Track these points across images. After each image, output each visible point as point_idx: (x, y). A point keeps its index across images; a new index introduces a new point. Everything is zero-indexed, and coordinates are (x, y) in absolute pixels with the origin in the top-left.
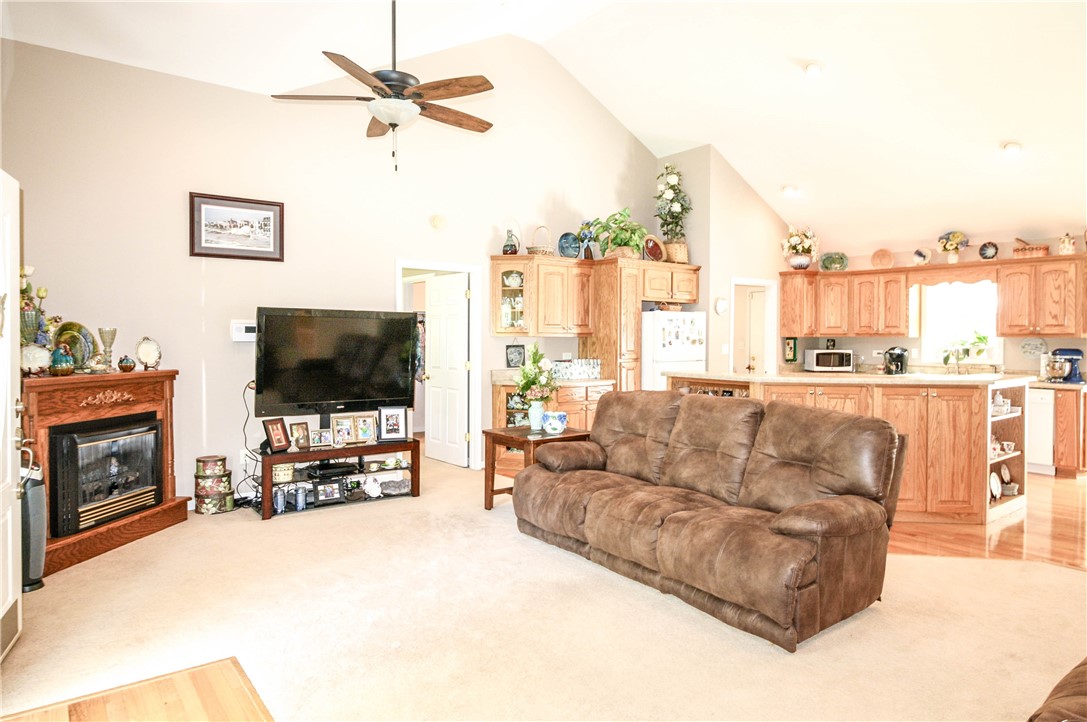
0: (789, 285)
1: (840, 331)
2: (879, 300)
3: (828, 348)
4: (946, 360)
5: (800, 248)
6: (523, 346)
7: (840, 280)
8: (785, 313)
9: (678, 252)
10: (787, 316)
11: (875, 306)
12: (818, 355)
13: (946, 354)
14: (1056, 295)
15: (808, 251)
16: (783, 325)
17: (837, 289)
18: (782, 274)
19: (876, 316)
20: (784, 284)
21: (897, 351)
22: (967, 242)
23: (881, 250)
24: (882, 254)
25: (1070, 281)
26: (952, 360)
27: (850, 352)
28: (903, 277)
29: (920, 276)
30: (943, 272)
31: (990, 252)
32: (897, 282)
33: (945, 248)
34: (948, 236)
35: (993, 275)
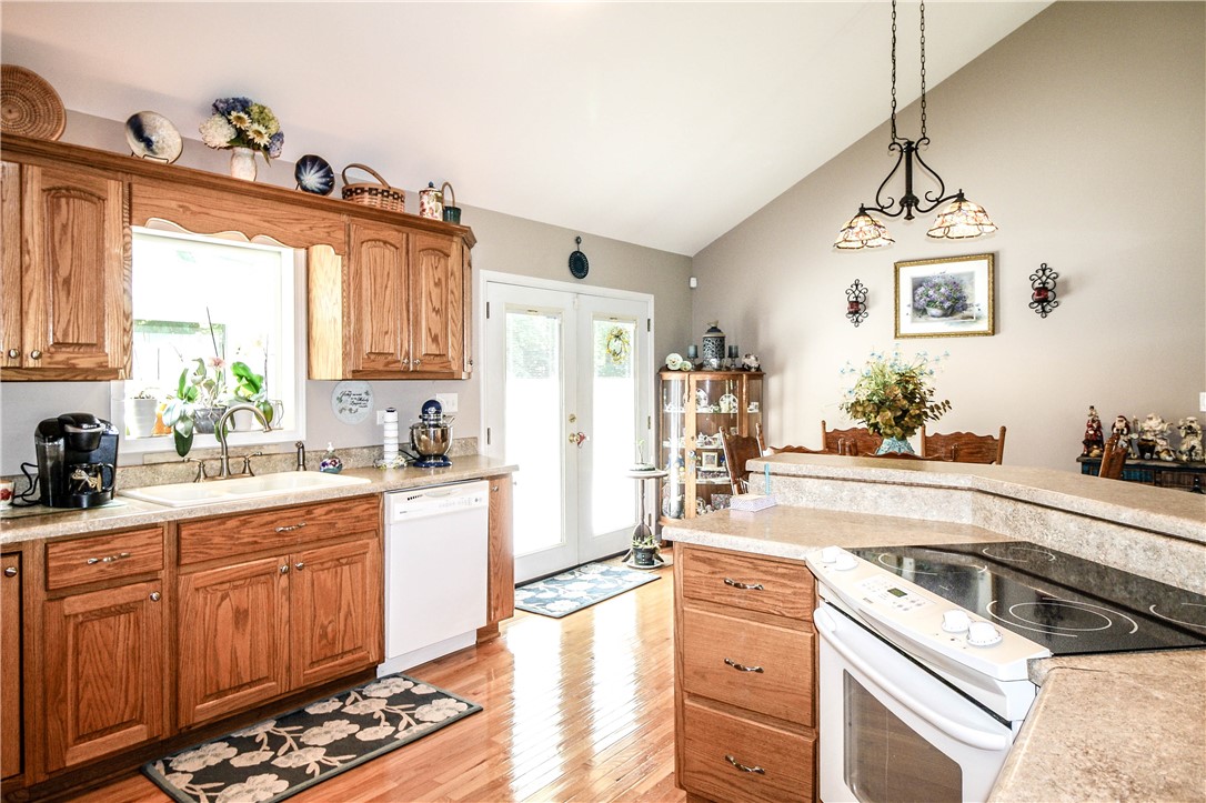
4: (183, 444)
14: (435, 292)
22: (280, 138)
25: (453, 273)
26: (203, 442)
28: (114, 187)
29: (170, 197)
31: (312, 179)
32: (92, 195)
33: (241, 138)
34: (228, 108)
35: (340, 235)
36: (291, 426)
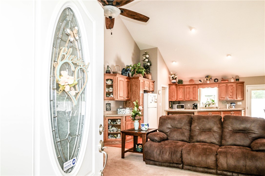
0: (171, 88)
1: (182, 99)
2: (191, 92)
3: (179, 104)
4: (206, 106)
5: (174, 78)
6: (110, 104)
7: (182, 87)
8: (170, 95)
9: (150, 76)
10: (170, 96)
11: (190, 93)
12: (177, 106)
13: (206, 105)
14: (231, 90)
15: (176, 79)
16: (169, 98)
17: (181, 89)
18: (169, 84)
19: (190, 96)
20: (169, 87)
21: (196, 104)
22: (211, 78)
23: (191, 79)
24: (191, 80)
25: (234, 88)
26: (207, 106)
27: (184, 105)
28: (197, 86)
29: (201, 86)
30: (206, 85)
31: (216, 81)
32: (196, 87)
33: (207, 80)
34: (207, 77)
35: (218, 86)
36: (217, 105)
